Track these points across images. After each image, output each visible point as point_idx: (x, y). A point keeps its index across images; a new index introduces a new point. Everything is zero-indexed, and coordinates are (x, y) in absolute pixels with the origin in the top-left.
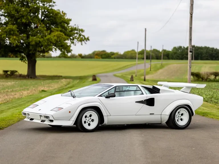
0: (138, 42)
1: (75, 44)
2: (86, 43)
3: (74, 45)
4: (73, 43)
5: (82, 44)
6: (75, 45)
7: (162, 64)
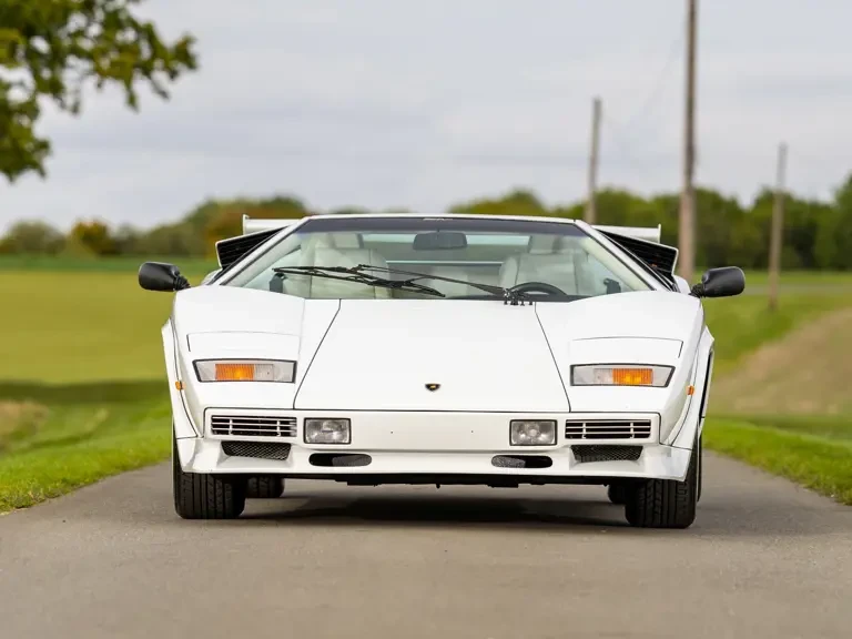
0: (597, 105)
1: (69, 100)
2: (164, 94)
3: (63, 106)
4: (55, 88)
5: (132, 100)
6: (75, 109)
7: (772, 306)
